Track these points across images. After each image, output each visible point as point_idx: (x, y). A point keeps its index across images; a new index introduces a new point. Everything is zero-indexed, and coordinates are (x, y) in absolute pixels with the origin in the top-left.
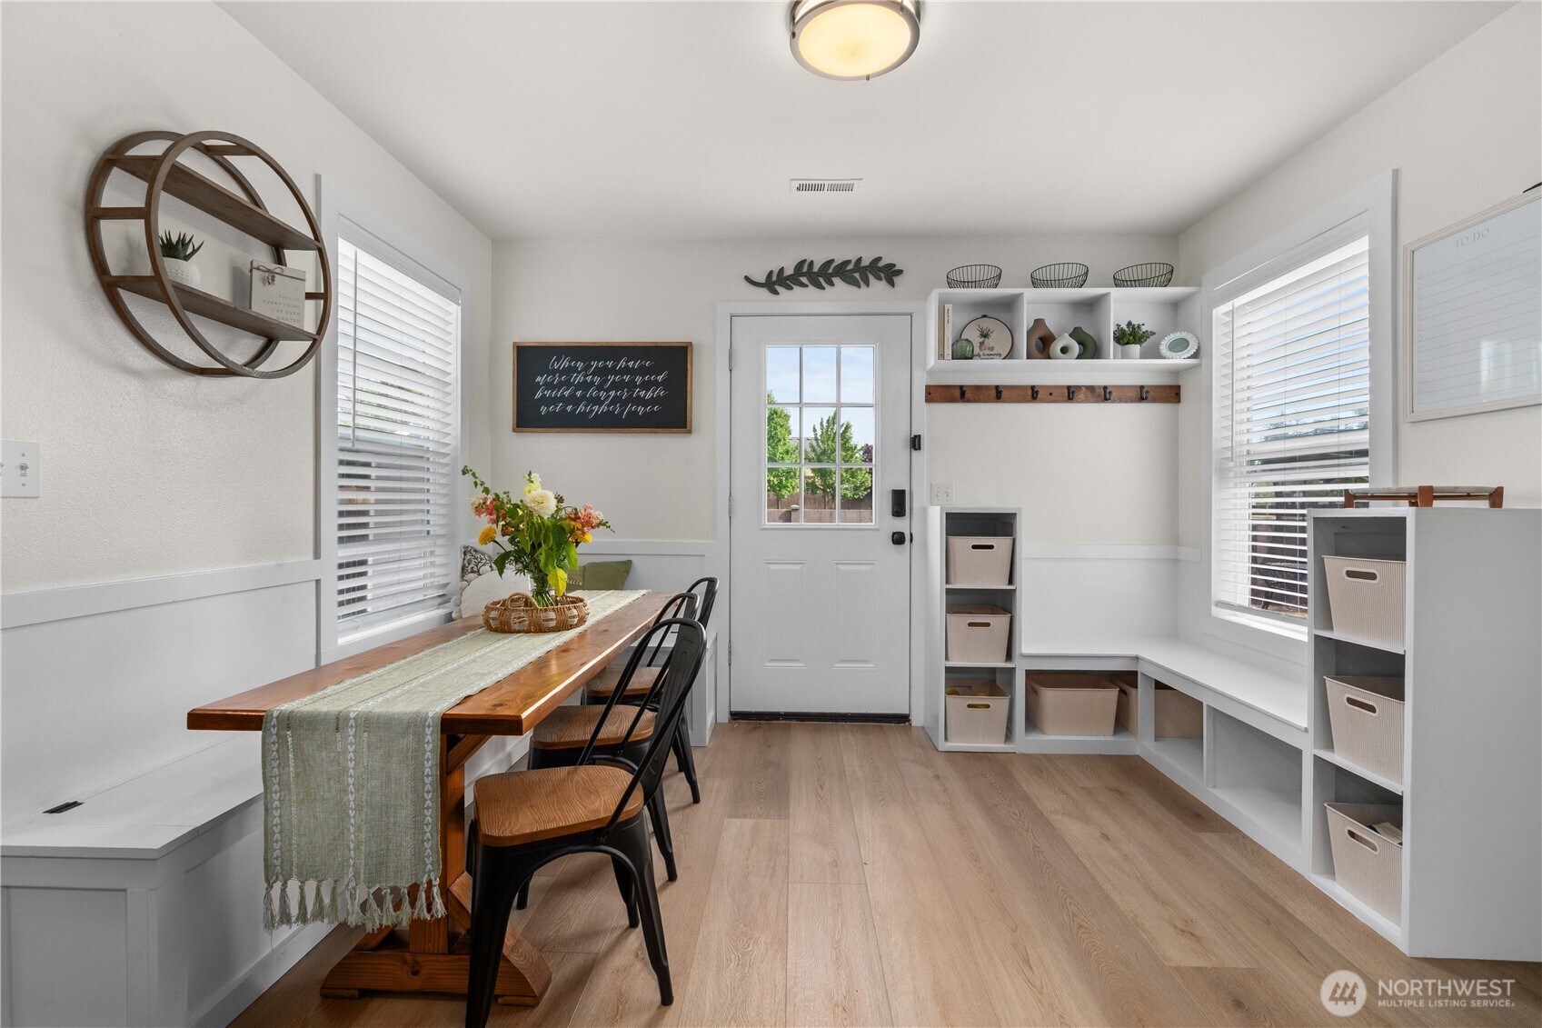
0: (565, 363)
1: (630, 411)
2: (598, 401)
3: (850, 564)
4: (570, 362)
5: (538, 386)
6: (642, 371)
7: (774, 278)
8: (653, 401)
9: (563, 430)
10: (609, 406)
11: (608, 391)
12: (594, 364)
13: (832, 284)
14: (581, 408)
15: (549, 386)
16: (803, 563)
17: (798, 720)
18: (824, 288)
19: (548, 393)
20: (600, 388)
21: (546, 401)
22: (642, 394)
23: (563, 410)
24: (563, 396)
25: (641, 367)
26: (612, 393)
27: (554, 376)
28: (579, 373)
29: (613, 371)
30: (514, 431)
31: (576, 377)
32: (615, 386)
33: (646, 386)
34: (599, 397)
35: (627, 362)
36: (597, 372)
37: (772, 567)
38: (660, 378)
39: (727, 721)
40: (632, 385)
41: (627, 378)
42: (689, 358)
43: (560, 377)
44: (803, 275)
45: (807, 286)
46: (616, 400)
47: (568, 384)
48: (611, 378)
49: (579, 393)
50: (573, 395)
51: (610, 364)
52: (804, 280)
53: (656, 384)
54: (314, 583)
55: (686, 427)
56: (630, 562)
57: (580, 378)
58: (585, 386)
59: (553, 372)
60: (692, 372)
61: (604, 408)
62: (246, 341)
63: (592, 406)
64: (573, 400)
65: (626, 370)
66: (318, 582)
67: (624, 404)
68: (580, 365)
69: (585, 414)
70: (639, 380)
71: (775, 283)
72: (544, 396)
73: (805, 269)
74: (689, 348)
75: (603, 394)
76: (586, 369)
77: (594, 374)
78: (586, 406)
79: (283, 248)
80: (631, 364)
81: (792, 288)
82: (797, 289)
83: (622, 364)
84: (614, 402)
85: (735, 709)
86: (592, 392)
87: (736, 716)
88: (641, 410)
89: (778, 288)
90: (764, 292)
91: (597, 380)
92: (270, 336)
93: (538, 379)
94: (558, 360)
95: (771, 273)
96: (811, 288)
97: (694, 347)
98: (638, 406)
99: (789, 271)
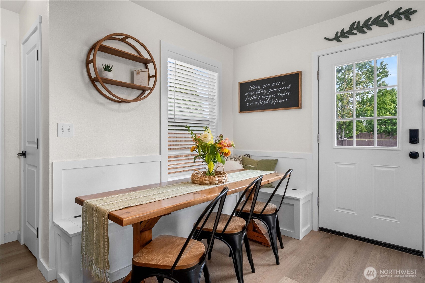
0: (255, 87)
1: (277, 102)
2: (265, 99)
3: (381, 167)
4: (256, 86)
5: (246, 96)
6: (281, 86)
7: (339, 34)
8: (285, 97)
9: (254, 111)
10: (269, 101)
11: (269, 95)
12: (264, 86)
13: (371, 29)
14: (260, 103)
15: (250, 96)
16: (355, 165)
17: (353, 238)
18: (366, 33)
19: (249, 99)
20: (266, 94)
21: (249, 101)
22: (281, 95)
23: (254, 104)
24: (254, 99)
25: (281, 84)
26: (270, 96)
27: (251, 92)
28: (259, 90)
29: (271, 87)
30: (239, 113)
31: (258, 91)
32: (271, 93)
33: (282, 92)
34: (266, 98)
35: (275, 83)
36: (265, 89)
37: (338, 166)
38: (288, 88)
39: (317, 231)
40: (277, 92)
41: (275, 89)
42: (299, 78)
43: (253, 92)
44: (354, 29)
45: (356, 34)
46: (272, 98)
47: (255, 94)
48: (270, 90)
49: (259, 97)
50: (257, 98)
51: (269, 85)
52: (355, 31)
53: (286, 90)
54: (160, 162)
55: (298, 106)
56: (277, 160)
57: (259, 92)
58: (261, 94)
59: (251, 91)
60: (301, 83)
61: (267, 102)
62: (135, 92)
63: (263, 102)
64: (257, 100)
65: (275, 86)
66: (161, 161)
67: (274, 99)
68: (259, 87)
69: (261, 105)
70: (280, 89)
71: (339, 37)
72: (248, 99)
73: (355, 26)
74: (299, 74)
75: (267, 97)
76: (261, 88)
77: (264, 90)
78: (261, 102)
79: (147, 63)
80: (277, 84)
81: (348, 37)
82: (351, 37)
83: (274, 84)
84: (271, 99)
85: (321, 226)
86: (263, 96)
87: (322, 229)
88: (281, 101)
89: (341, 39)
90: (335, 42)
91: (265, 91)
92: (143, 90)
93: (246, 94)
94: (252, 86)
95: (338, 32)
96: (359, 35)
97: (302, 72)
98: (280, 100)
99: (347, 29)
